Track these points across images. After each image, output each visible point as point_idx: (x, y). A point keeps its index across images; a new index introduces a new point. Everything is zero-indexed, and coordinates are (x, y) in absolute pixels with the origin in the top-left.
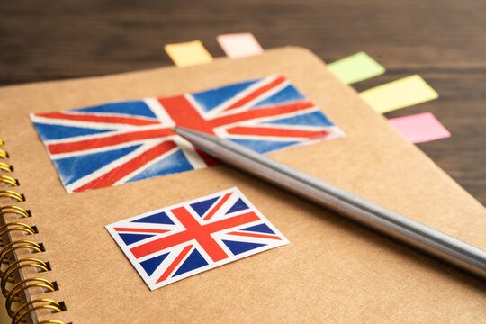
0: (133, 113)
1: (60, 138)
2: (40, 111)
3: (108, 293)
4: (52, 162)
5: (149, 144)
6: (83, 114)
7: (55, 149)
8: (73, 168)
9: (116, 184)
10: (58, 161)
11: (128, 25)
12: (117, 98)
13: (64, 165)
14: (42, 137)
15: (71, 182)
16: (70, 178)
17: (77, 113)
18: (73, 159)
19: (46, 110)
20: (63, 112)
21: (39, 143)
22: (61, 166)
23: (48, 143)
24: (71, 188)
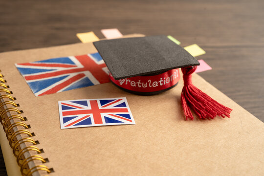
0: (64, 62)
1: (30, 74)
2: (19, 63)
3: (58, 136)
4: (27, 83)
5: (72, 75)
6: (40, 63)
7: (28, 78)
8: (37, 86)
9: (58, 92)
10: (30, 83)
11: (58, 29)
12: (55, 56)
13: (33, 85)
14: (22, 73)
15: (37, 92)
16: (36, 90)
17: (37, 63)
18: (37, 82)
19: (22, 62)
20: (30, 62)
21: (20, 76)
22: (31, 85)
23: (24, 76)
24: (37, 94)
